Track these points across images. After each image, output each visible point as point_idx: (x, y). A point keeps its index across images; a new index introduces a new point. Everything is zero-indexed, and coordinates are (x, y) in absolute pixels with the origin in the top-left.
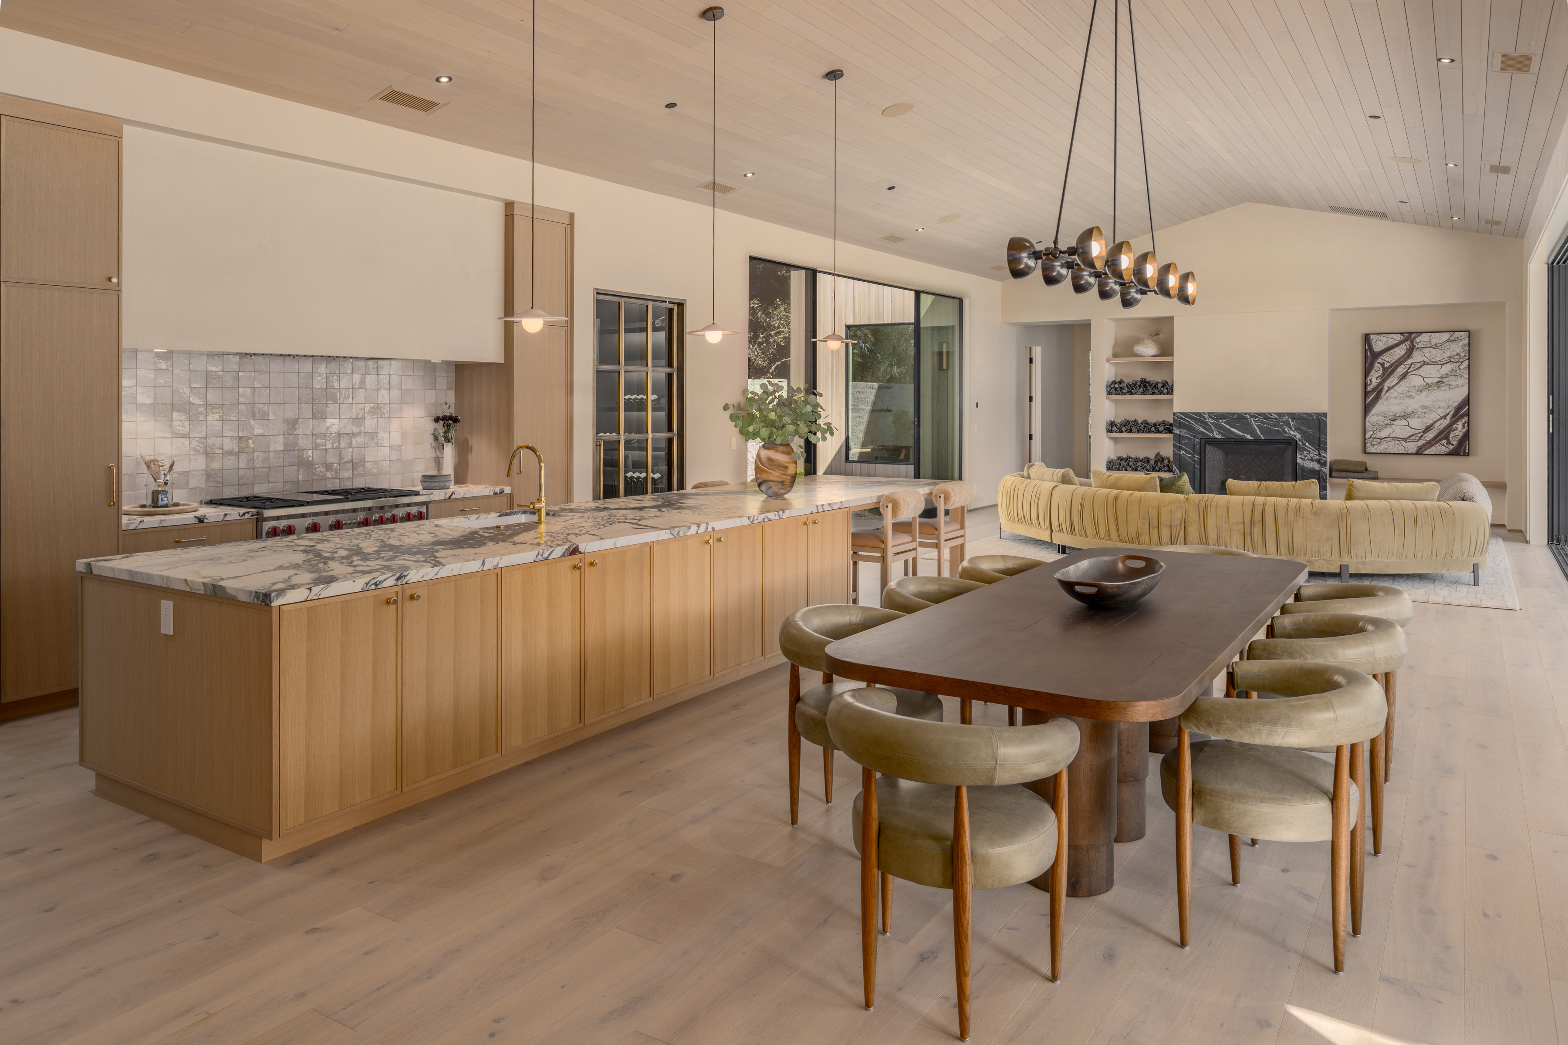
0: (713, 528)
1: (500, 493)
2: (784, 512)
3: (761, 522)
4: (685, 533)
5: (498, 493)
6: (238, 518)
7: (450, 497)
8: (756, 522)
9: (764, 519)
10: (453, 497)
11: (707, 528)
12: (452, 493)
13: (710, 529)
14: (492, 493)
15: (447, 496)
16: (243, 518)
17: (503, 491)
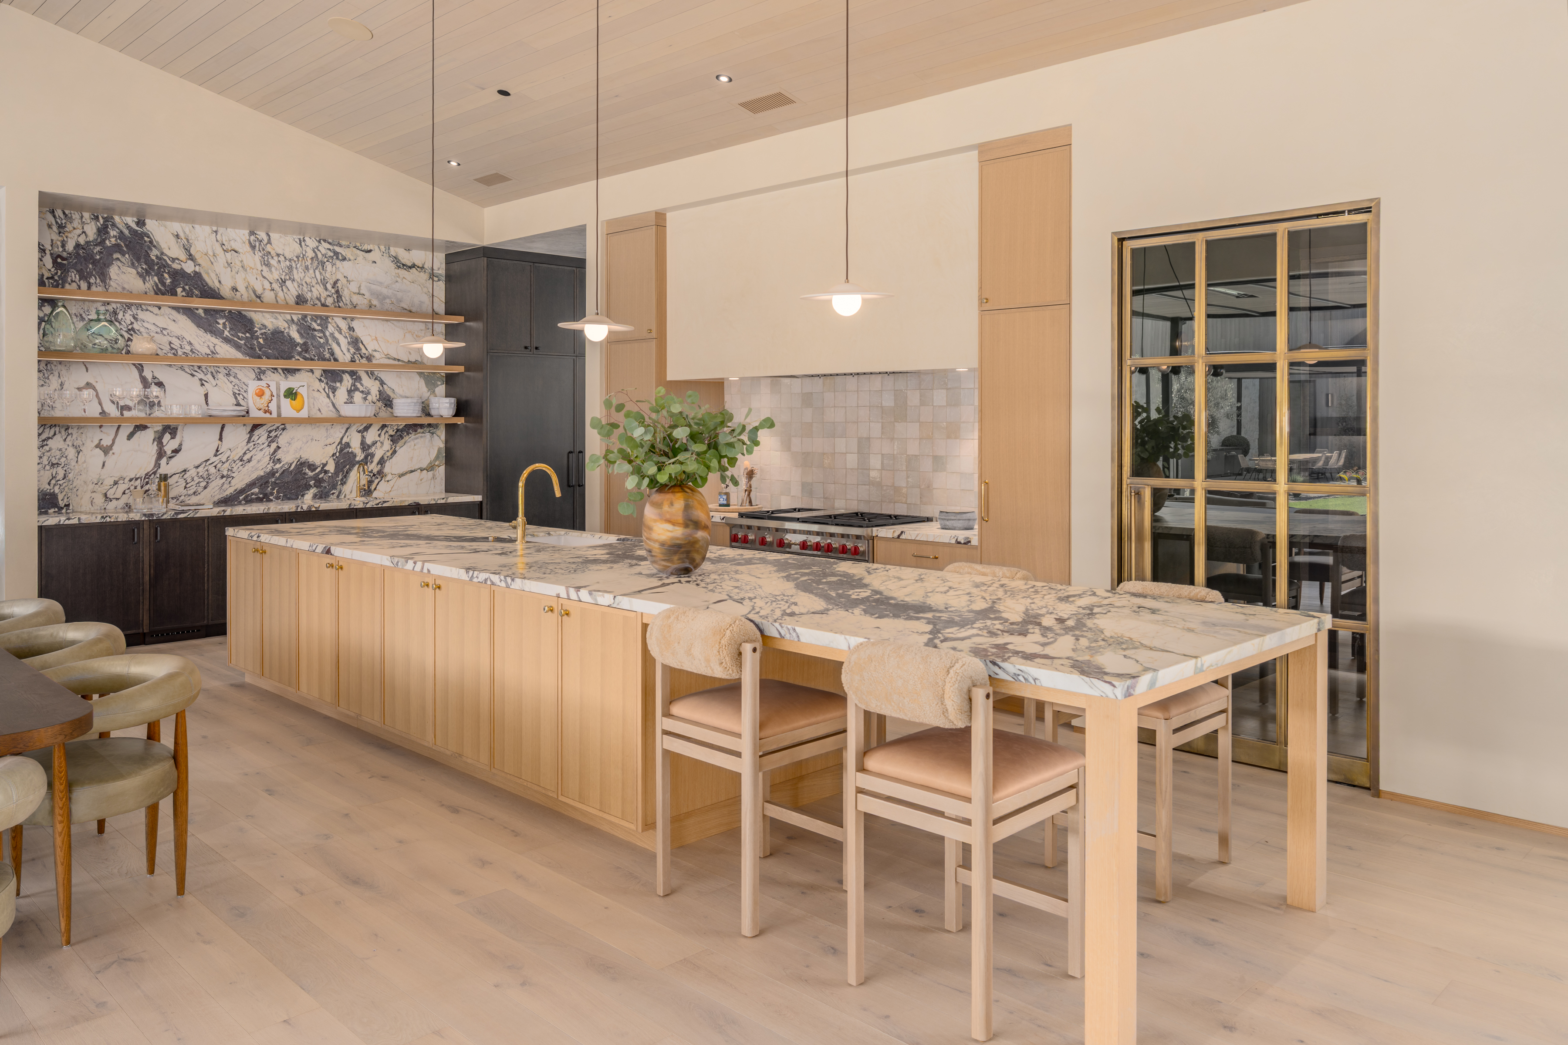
0: (429, 571)
1: (964, 543)
2: (513, 580)
3: (482, 582)
4: (403, 566)
5: (963, 542)
6: (720, 521)
7: (899, 537)
8: (475, 580)
9: (486, 580)
10: (903, 537)
11: (423, 568)
12: (902, 532)
13: (425, 571)
14: (953, 541)
15: (896, 535)
16: (722, 521)
17: (969, 542)
